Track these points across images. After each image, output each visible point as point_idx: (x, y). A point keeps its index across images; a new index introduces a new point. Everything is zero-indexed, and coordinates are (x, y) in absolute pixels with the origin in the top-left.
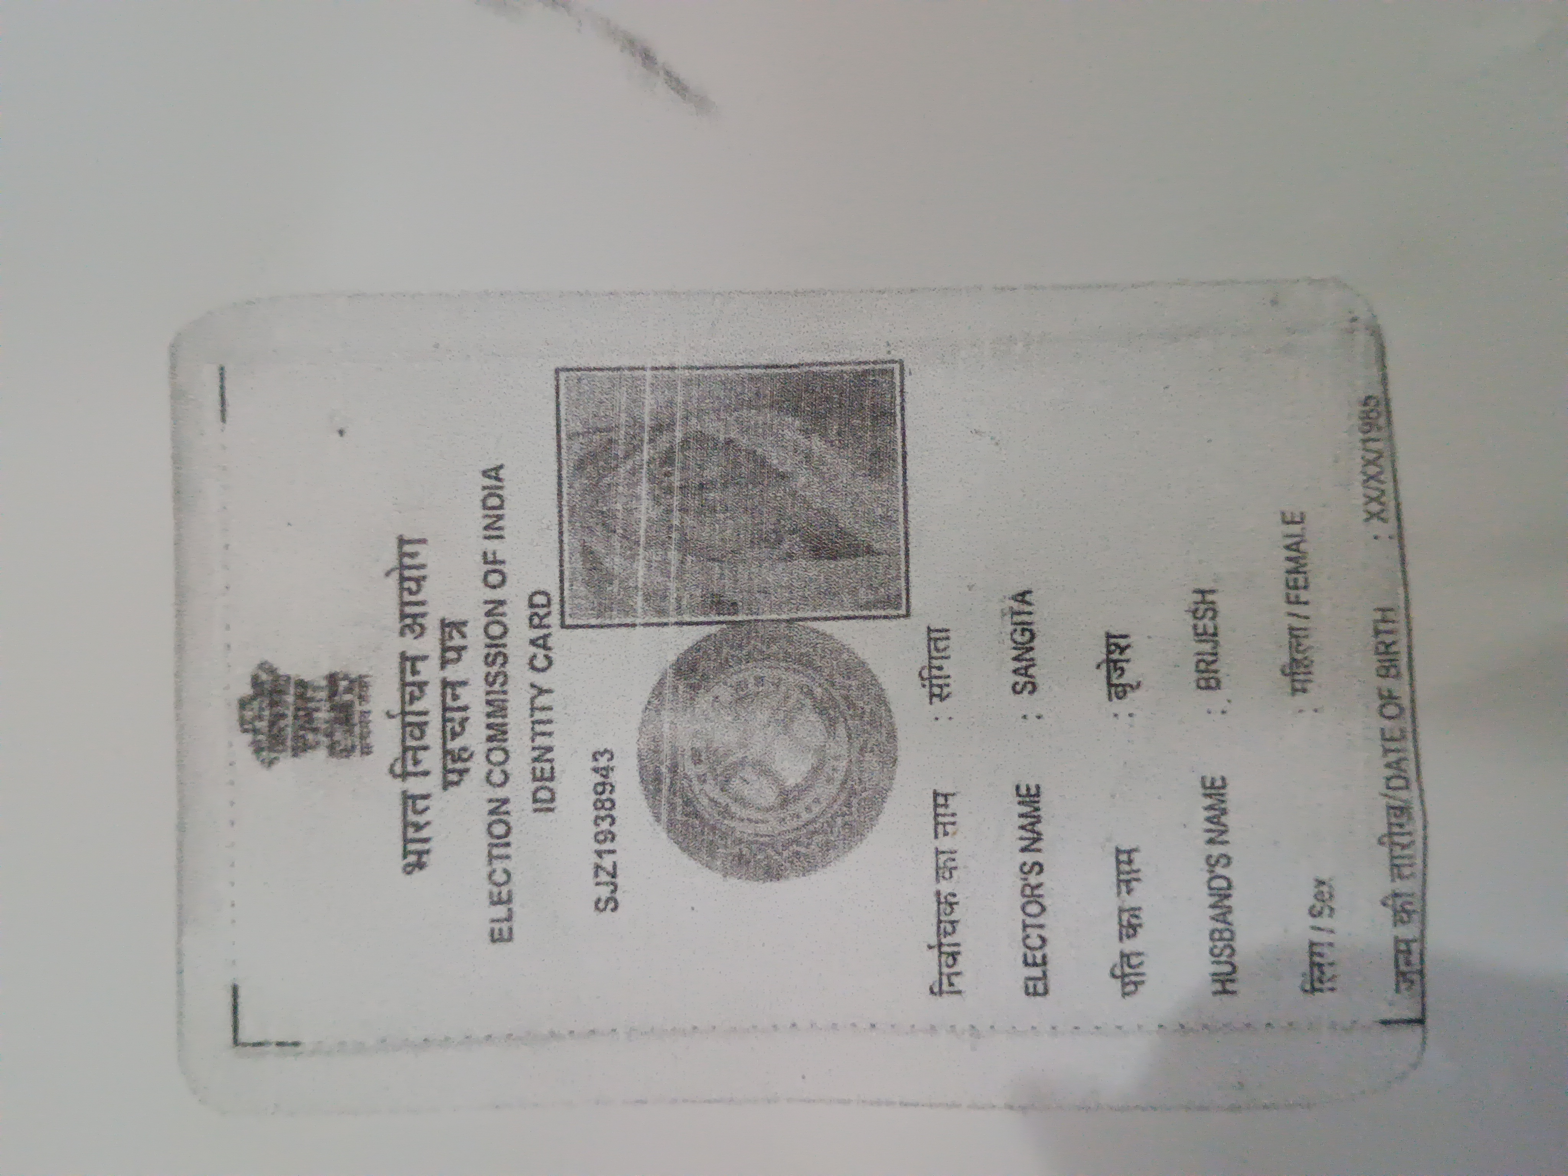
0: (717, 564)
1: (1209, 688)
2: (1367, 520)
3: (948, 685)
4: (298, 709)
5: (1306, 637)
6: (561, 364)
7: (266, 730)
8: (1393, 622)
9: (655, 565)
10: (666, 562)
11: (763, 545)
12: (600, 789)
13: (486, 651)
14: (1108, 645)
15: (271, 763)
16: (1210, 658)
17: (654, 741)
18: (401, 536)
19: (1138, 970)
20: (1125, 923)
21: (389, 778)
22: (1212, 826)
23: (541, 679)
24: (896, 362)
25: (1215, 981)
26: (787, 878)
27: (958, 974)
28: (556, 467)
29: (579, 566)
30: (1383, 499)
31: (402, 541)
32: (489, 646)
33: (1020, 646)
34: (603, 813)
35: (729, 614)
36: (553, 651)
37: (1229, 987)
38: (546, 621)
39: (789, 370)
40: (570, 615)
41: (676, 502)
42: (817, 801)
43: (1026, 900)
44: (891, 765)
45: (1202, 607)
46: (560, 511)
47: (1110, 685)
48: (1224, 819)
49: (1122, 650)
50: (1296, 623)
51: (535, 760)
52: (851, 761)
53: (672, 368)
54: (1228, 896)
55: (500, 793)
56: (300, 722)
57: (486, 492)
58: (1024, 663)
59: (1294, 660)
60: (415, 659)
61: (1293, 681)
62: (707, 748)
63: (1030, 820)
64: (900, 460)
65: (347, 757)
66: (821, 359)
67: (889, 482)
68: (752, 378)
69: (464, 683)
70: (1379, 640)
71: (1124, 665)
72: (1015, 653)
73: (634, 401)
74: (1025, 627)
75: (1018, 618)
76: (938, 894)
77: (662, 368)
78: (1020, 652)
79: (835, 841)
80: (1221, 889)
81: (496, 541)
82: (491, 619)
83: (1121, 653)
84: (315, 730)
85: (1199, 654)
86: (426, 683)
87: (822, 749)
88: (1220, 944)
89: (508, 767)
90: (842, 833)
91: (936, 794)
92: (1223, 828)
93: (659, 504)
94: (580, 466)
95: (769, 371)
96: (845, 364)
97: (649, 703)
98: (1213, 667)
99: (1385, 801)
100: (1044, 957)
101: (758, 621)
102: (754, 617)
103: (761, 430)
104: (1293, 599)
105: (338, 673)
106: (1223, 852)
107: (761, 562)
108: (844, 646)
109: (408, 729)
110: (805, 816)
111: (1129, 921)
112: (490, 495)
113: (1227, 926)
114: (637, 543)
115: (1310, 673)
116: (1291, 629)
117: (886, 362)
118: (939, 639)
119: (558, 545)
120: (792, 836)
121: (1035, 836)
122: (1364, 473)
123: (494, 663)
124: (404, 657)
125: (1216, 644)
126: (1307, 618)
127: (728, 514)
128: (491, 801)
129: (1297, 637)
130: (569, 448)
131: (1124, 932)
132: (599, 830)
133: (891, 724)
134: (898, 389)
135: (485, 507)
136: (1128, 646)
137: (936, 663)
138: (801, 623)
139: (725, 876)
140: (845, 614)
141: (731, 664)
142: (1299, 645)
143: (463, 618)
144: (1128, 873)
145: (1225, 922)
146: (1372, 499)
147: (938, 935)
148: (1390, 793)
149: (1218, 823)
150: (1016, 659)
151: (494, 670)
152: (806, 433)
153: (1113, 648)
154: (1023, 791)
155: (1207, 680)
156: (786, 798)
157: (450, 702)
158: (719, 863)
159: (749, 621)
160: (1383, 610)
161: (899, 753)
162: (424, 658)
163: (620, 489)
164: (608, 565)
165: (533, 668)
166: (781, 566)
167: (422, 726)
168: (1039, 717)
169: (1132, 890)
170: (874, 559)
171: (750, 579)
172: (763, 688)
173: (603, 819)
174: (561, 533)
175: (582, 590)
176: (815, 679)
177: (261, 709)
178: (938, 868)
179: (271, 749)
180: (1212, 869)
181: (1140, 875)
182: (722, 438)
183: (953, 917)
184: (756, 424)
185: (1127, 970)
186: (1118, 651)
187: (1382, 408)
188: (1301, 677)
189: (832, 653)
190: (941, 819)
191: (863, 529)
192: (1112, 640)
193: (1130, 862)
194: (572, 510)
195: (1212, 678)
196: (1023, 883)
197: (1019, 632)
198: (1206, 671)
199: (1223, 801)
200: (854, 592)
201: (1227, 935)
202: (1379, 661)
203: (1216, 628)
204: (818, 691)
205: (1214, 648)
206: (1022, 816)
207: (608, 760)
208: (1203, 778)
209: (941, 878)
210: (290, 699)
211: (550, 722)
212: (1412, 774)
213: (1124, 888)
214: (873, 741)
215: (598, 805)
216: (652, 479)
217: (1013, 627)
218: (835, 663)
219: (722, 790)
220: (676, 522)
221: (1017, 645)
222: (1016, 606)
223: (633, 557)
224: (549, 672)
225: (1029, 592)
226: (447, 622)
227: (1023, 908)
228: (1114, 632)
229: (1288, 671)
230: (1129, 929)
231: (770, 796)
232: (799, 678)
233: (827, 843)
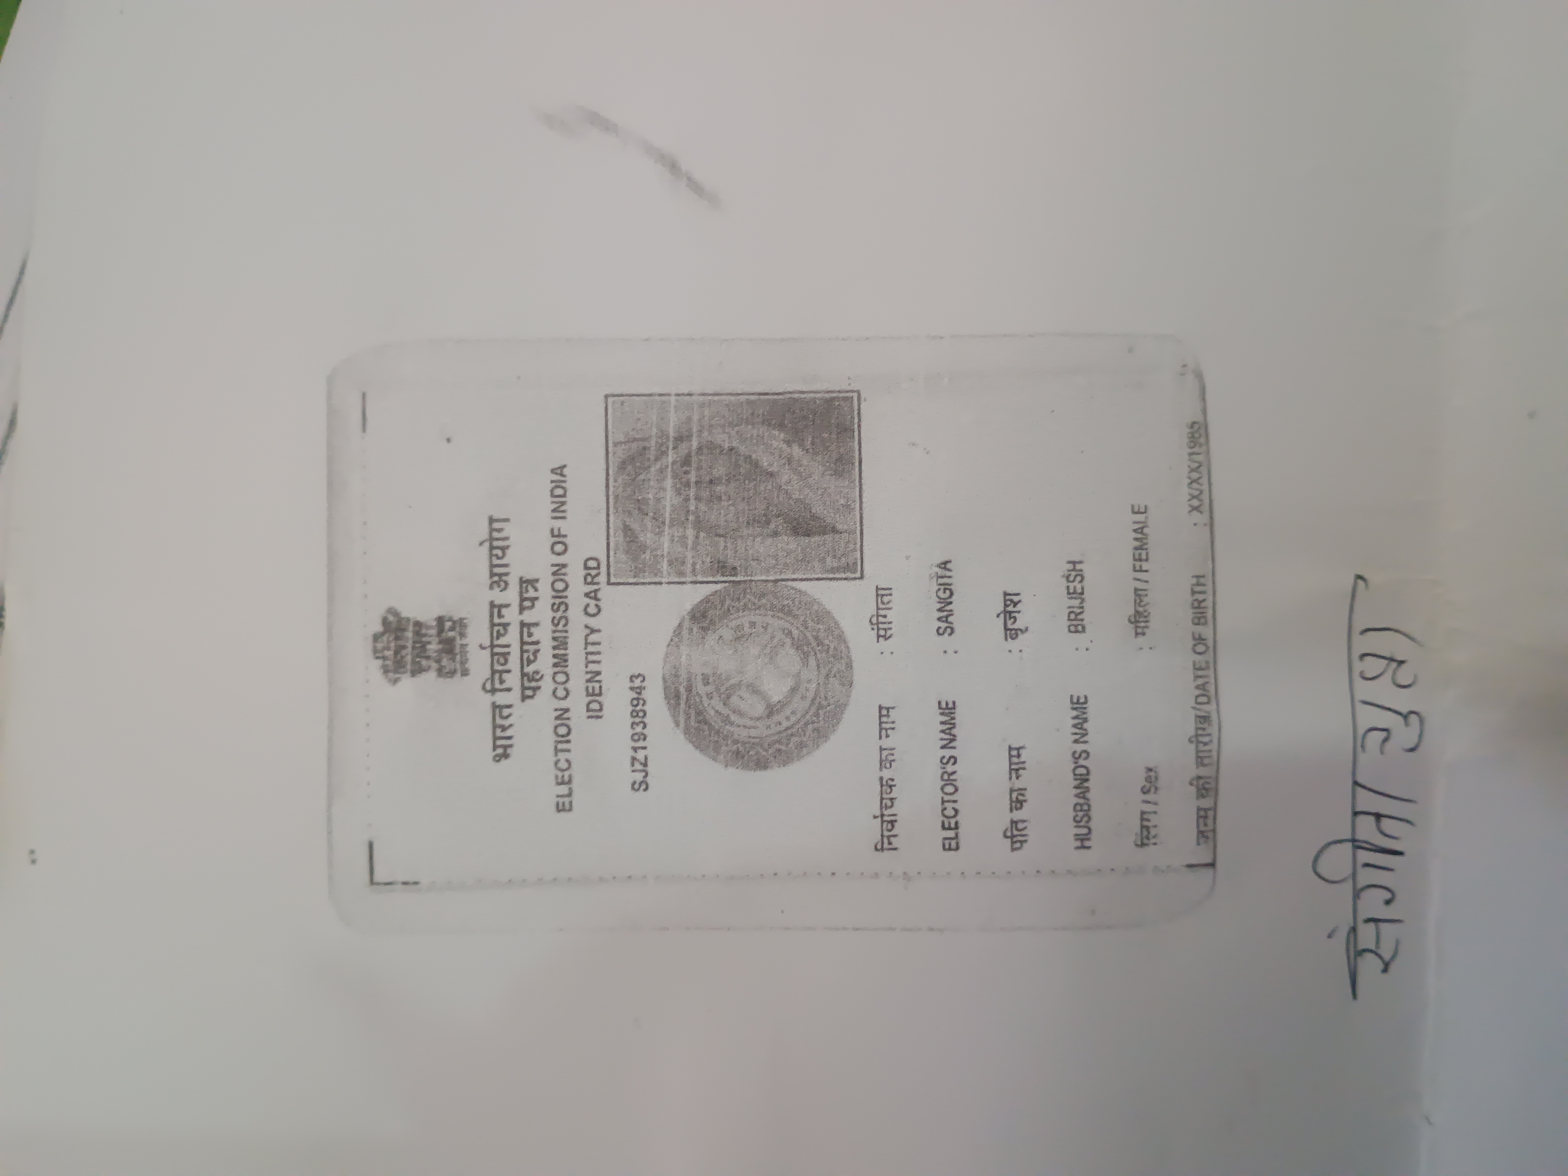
0: (722, 538)
1: (1076, 632)
2: (1190, 512)
3: (890, 629)
4: (414, 642)
5: (1146, 595)
6: (608, 392)
7: (392, 657)
8: (1204, 585)
9: (676, 539)
10: (684, 537)
11: (756, 525)
12: (635, 702)
13: (553, 601)
14: (1005, 601)
15: (396, 681)
16: (1078, 611)
17: (674, 668)
18: (492, 516)
19: (1023, 833)
20: (1014, 799)
21: (482, 693)
22: (1077, 731)
23: (593, 622)
24: (855, 392)
25: (1076, 840)
26: (772, 768)
27: (895, 836)
28: (604, 466)
29: (621, 539)
30: (1202, 497)
31: (491, 520)
32: (554, 597)
33: (942, 601)
34: (637, 720)
35: (731, 576)
36: (602, 601)
37: (1087, 844)
38: (596, 580)
39: (776, 397)
40: (614, 575)
41: (692, 493)
42: (793, 713)
43: (944, 783)
44: (849, 687)
45: (1073, 573)
46: (608, 499)
47: (1006, 629)
48: (1085, 726)
49: (1015, 604)
50: (1140, 585)
51: (588, 681)
52: (819, 684)
53: (690, 395)
54: (1087, 780)
55: (563, 704)
56: (416, 652)
57: (554, 485)
58: (945, 614)
59: (1137, 612)
60: (500, 607)
61: (1137, 627)
62: (714, 674)
63: (948, 726)
64: (857, 464)
65: (451, 677)
66: (800, 389)
67: (849, 480)
68: (749, 402)
69: (536, 624)
70: (1195, 598)
71: (1016, 615)
72: (939, 606)
73: (662, 419)
74: (947, 587)
75: (941, 581)
76: (881, 779)
77: (683, 394)
78: (943, 605)
79: (807, 741)
80: (1081, 775)
81: (560, 521)
82: (557, 577)
83: (1014, 606)
84: (428, 658)
85: (1069, 607)
86: (508, 624)
87: (798, 675)
88: (1081, 814)
89: (569, 685)
90: (812, 735)
91: (881, 708)
92: (1084, 732)
93: (679, 494)
94: (622, 466)
95: (762, 397)
96: (818, 392)
97: (672, 640)
98: (1080, 617)
99: (1193, 712)
100: (956, 823)
101: (753, 581)
102: (749, 578)
103: (755, 441)
104: (1138, 568)
105: (445, 616)
106: (1085, 749)
107: (754, 537)
108: (815, 600)
109: (496, 657)
110: (785, 724)
111: (1017, 798)
112: (557, 487)
113: (1086, 801)
114: (664, 523)
115: (1148, 621)
116: (1136, 590)
117: (847, 392)
118: (884, 595)
119: (605, 524)
120: (776, 738)
121: (952, 737)
122: (1189, 478)
123: (558, 610)
124: (492, 605)
125: (1083, 600)
126: (1147, 582)
127: (730, 502)
128: (556, 710)
129: (1140, 595)
130: (614, 453)
131: (1014, 805)
132: (635, 732)
133: (849, 657)
134: (856, 412)
135: (553, 496)
136: (1020, 601)
137: (882, 612)
138: (784, 583)
139: (726, 766)
140: (816, 576)
141: (732, 612)
142: (1141, 601)
143: (536, 577)
144: (1017, 764)
145: (1084, 798)
146: (1194, 497)
147: (881, 808)
149: (1081, 728)
150: (940, 610)
151: (559, 614)
152: (789, 443)
153: (1008, 602)
154: (944, 705)
155: (1076, 626)
156: (771, 711)
157: (526, 639)
158: (722, 757)
159: (745, 581)
160: (1197, 577)
161: (854, 678)
162: (507, 606)
163: (652, 483)
164: (642, 539)
165: (587, 614)
166: (770, 541)
167: (506, 655)
168: (956, 652)
169: (1020, 776)
170: (837, 536)
171: (746, 550)
172: (755, 630)
173: (637, 724)
174: (608, 515)
175: (623, 557)
176: (793, 624)
177: (389, 642)
178: (881, 761)
179: (396, 671)
180: (1076, 760)
181: (1026, 765)
182: (726, 446)
183: (891, 796)
184: (752, 436)
185: (1015, 833)
186: (1012, 605)
187: (1202, 431)
188: (1142, 624)
189: (806, 605)
190: (884, 726)
191: (829, 514)
192: (1008, 597)
193: (1019, 756)
194: (616, 497)
195: (1079, 625)
196: (943, 771)
197: (942, 591)
198: (1075, 620)
199: (1084, 713)
200: (823, 560)
201: (1085, 807)
202: (1194, 613)
203: (1083, 588)
204: (795, 632)
205: (1081, 603)
206: (942, 723)
207: (641, 682)
208: (1072, 696)
209: (884, 769)
210: (409, 634)
211: (599, 653)
212: (1212, 694)
213: (1014, 776)
214: (835, 670)
215: (634, 714)
216: (675, 476)
217: (937, 587)
218: (808, 612)
219: (724, 704)
220: (692, 508)
221: (941, 600)
222: (941, 572)
223: (660, 534)
224: (598, 617)
225: (949, 562)
226: (524, 579)
227: (942, 789)
228: (1009, 591)
229: (1133, 620)
230: (1017, 803)
231: (760, 709)
232: (782, 623)
233: (801, 742)
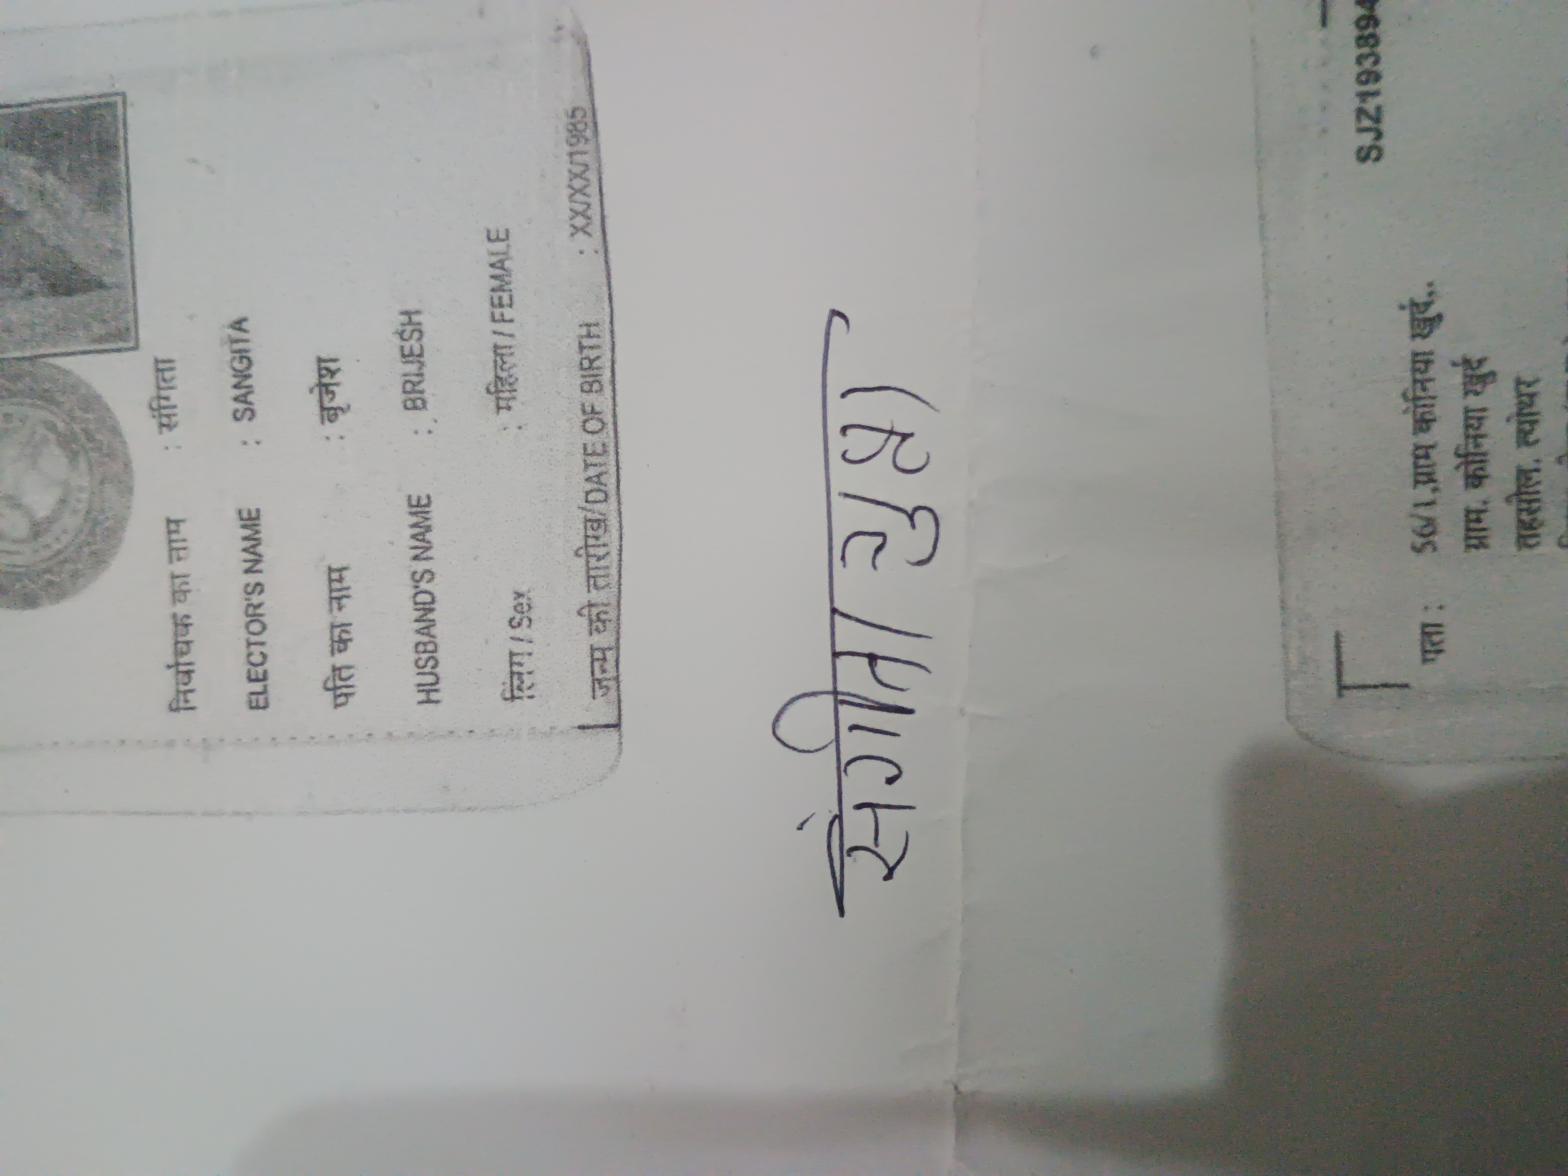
1: (415, 408)
2: (572, 235)
3: (175, 415)
5: (512, 354)
8: (598, 337)
14: (320, 369)
16: (416, 379)
19: (349, 683)
20: (336, 639)
22: (418, 544)
24: (119, 94)
25: (417, 691)
26: (43, 606)
27: (191, 691)
30: (589, 213)
37: (434, 696)
42: (65, 532)
43: (250, 619)
44: (129, 494)
45: (409, 328)
47: (322, 408)
48: (428, 536)
49: (332, 373)
50: (502, 341)
52: (93, 492)
54: (432, 610)
58: (243, 391)
59: (497, 377)
61: (498, 399)
63: (252, 542)
64: (125, 193)
67: (116, 216)
70: (584, 356)
71: (333, 388)
72: (235, 381)
74: (244, 354)
75: (236, 346)
76: (174, 616)
78: (239, 379)
79: (84, 569)
80: (424, 603)
83: (332, 377)
85: (405, 375)
87: (67, 481)
88: (424, 656)
90: (89, 561)
91: (168, 521)
92: (427, 545)
96: (74, 99)
98: (418, 388)
99: (582, 514)
100: (265, 672)
101: (5, 359)
104: (497, 317)
106: (428, 568)
108: (82, 381)
110: (57, 547)
111: (340, 636)
113: (432, 639)
115: (515, 390)
116: (496, 347)
117: (112, 95)
118: (166, 370)
120: (45, 566)
121: (257, 557)
122: (571, 187)
125: (422, 364)
126: (511, 335)
129: (502, 355)
131: (336, 646)
133: (126, 455)
134: (121, 122)
136: (338, 370)
137: (164, 393)
138: (43, 360)
140: (81, 348)
142: (504, 363)
144: (340, 590)
145: (429, 635)
146: (577, 213)
147: (175, 655)
148: (588, 506)
149: (423, 540)
150: (236, 387)
152: (40, 171)
153: (324, 372)
154: (245, 515)
155: (413, 401)
156: (37, 530)
160: (588, 325)
161: (135, 482)
166: (23, 304)
168: (258, 443)
169: (344, 607)
170: (104, 293)
176: (57, 414)
178: (174, 593)
180: (417, 584)
181: (350, 592)
183: (187, 638)
185: (339, 683)
186: (330, 374)
187: (589, 119)
188: (507, 395)
189: (71, 388)
191: (93, 264)
192: (323, 365)
193: (340, 580)
195: (417, 399)
196: (247, 602)
197: (238, 360)
198: (412, 392)
199: (427, 519)
200: (89, 328)
201: (430, 647)
202: (583, 376)
203: (421, 348)
204: (61, 426)
205: (420, 368)
206: (245, 539)
208: (410, 497)
209: (177, 603)
212: (612, 488)
213: (335, 604)
214: (110, 473)
217: (231, 355)
218: (74, 398)
221: (237, 373)
222: (234, 334)
225: (245, 320)
227: (247, 626)
228: (324, 356)
229: (492, 389)
230: (340, 644)
231: (22, 528)
232: (44, 414)
233: (77, 570)
